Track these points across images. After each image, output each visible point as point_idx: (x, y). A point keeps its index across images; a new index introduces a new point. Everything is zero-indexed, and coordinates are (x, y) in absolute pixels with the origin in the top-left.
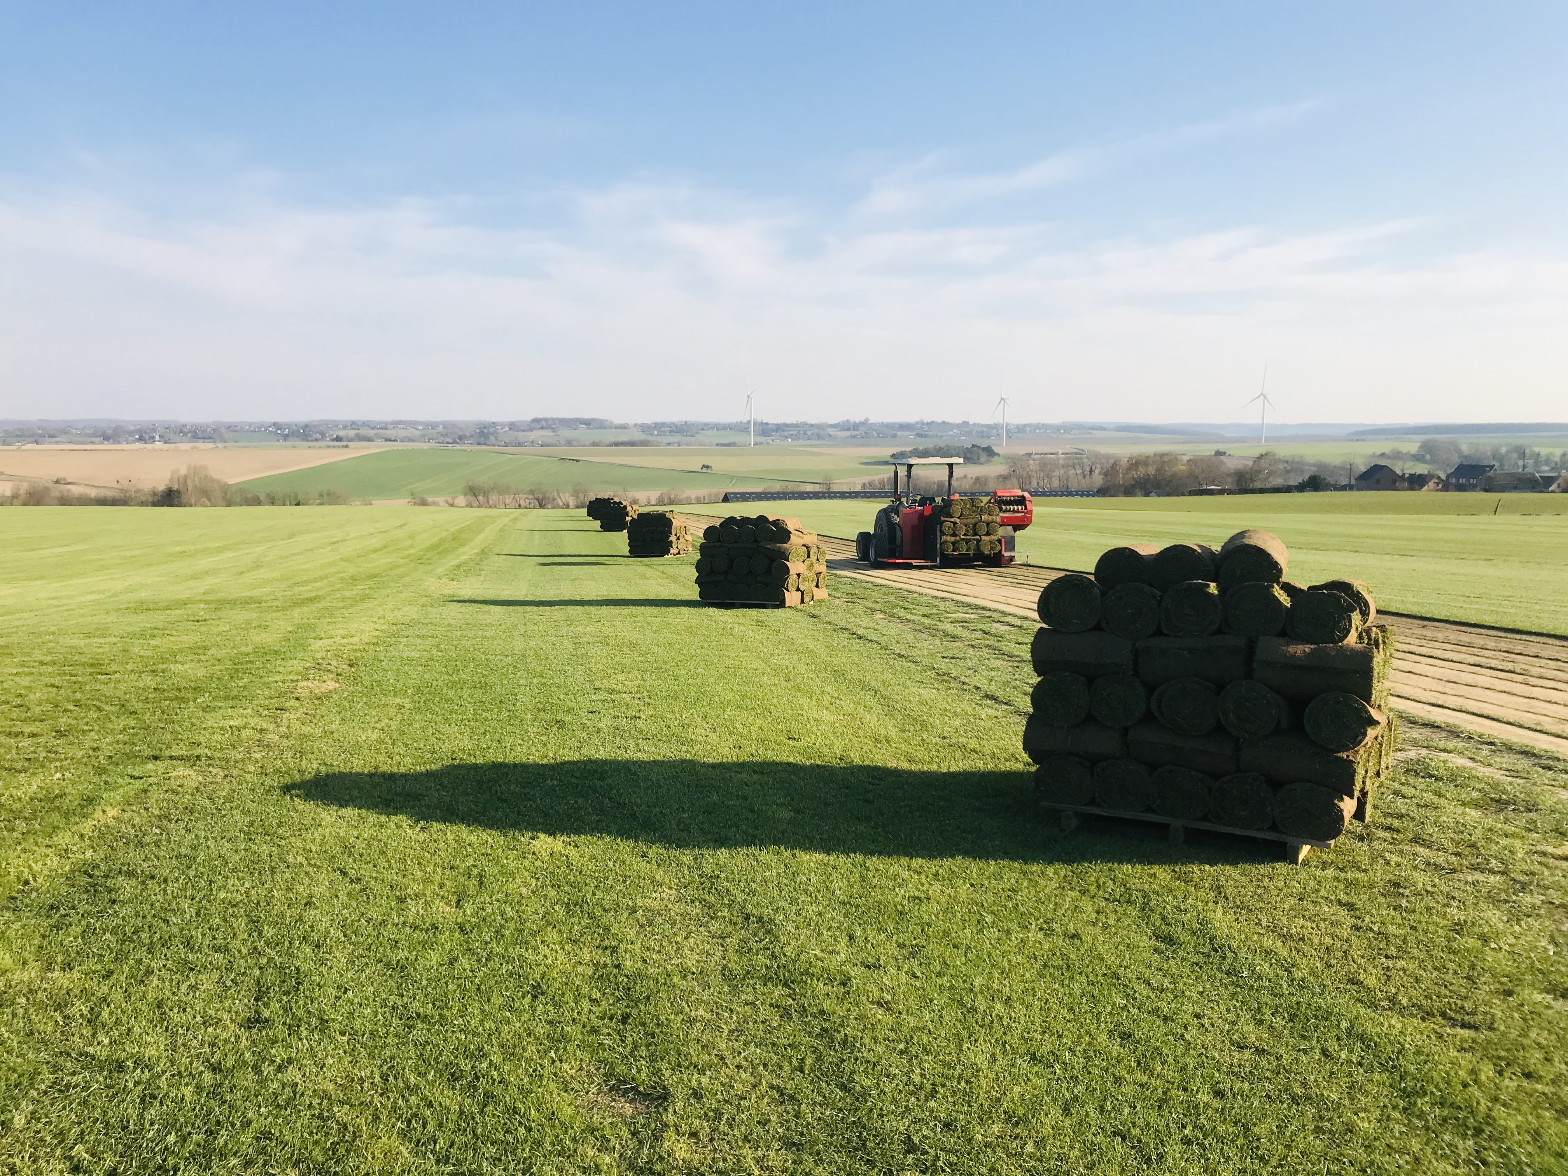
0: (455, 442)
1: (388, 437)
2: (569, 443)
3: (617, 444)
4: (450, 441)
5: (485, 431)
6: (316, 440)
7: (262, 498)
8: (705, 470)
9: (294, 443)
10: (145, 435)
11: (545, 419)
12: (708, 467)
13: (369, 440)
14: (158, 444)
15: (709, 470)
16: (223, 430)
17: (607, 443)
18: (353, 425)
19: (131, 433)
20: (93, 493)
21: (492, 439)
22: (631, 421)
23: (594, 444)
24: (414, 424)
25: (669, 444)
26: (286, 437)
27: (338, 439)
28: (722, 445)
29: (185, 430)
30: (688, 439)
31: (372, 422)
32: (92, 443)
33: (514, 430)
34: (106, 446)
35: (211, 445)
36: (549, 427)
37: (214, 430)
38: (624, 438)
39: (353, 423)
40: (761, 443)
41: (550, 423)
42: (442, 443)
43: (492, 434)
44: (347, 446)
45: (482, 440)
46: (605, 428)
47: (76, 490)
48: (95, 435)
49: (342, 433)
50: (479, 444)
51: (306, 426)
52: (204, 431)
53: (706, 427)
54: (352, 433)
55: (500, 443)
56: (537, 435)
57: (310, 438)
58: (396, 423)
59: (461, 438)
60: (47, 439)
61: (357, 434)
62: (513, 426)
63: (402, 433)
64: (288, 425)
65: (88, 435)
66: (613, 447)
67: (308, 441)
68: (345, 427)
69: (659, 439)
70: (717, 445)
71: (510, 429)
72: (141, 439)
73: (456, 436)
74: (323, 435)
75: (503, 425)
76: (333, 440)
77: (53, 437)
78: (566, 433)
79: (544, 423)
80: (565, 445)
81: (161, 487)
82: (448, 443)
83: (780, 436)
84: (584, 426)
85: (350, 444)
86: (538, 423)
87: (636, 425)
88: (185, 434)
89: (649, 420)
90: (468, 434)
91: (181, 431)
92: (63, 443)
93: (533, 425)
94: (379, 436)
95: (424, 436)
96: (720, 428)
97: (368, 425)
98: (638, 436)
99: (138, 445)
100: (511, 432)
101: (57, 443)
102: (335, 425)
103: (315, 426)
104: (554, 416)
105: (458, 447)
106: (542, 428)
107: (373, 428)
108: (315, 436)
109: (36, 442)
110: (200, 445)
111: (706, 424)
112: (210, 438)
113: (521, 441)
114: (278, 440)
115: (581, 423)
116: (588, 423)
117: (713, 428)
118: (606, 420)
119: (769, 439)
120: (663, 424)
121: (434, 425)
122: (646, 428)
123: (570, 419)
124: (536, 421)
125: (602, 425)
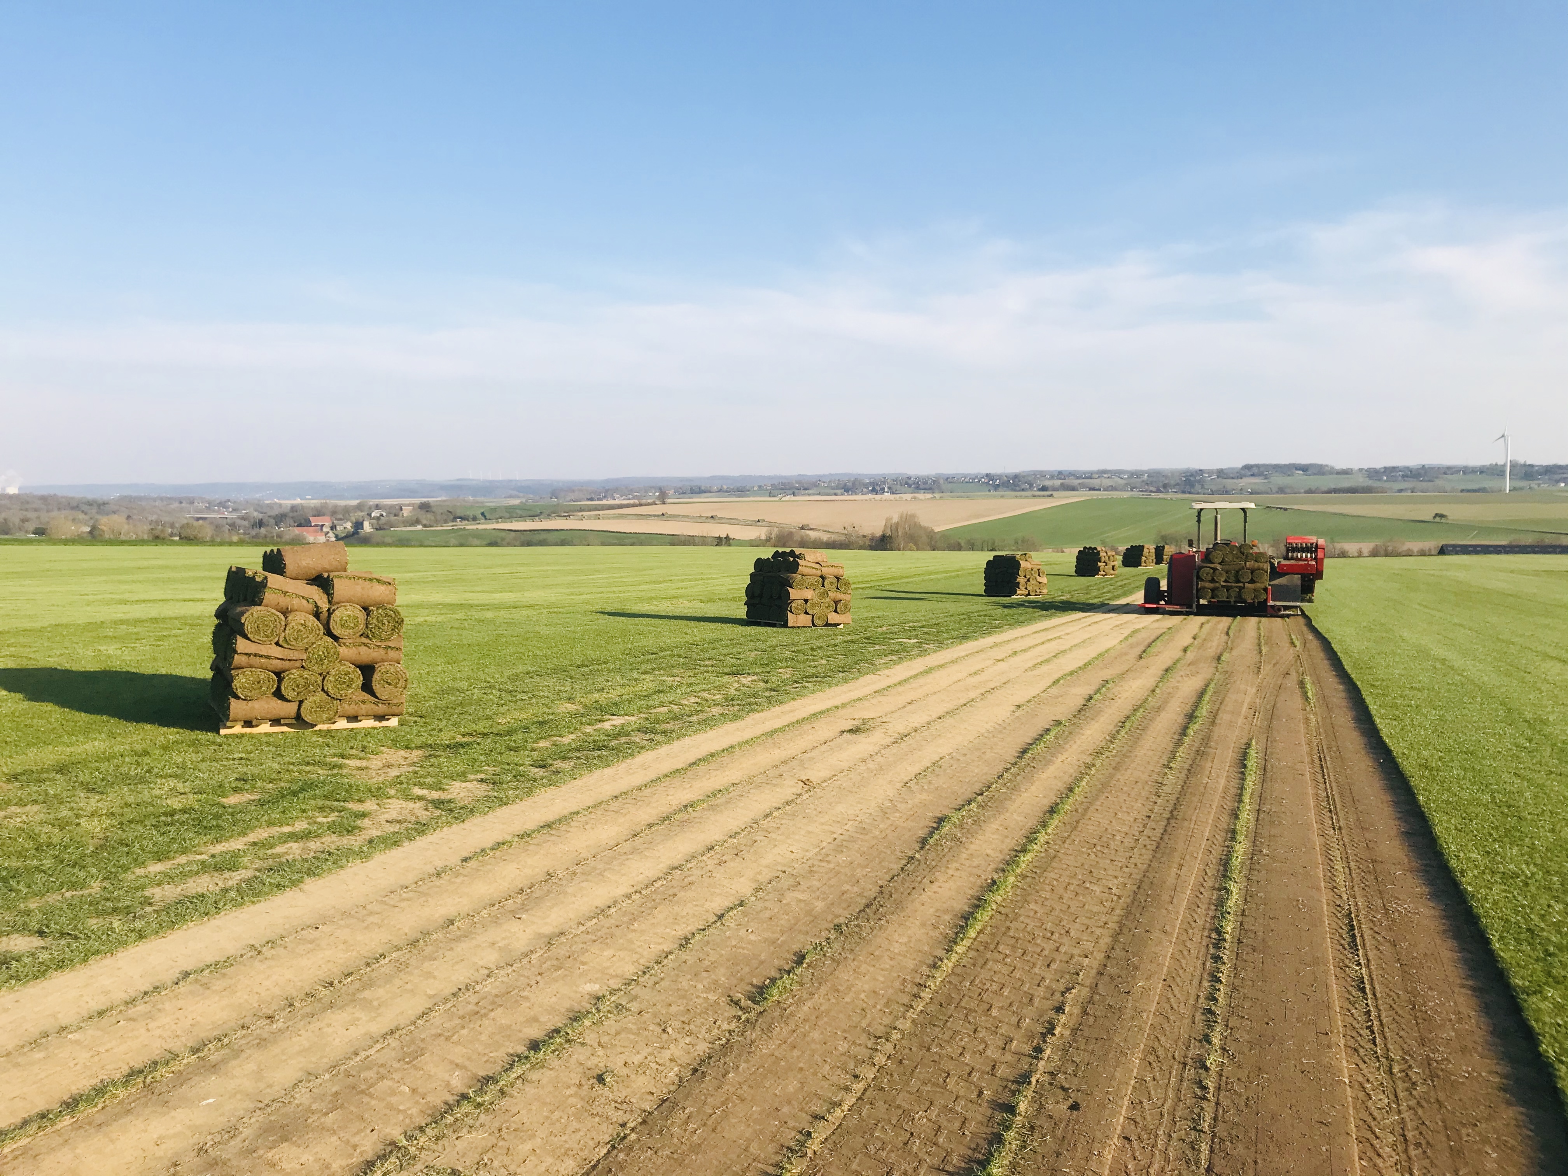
0: (1158, 491)
1: (1092, 486)
2: (1281, 490)
3: (1335, 491)
4: (1154, 489)
5: (1192, 479)
6: (1023, 490)
7: (963, 544)
8: (1438, 519)
9: (1002, 493)
10: (876, 486)
11: (1257, 466)
12: (1442, 516)
13: (1073, 489)
14: (887, 495)
15: (1443, 520)
16: (942, 481)
17: (1326, 489)
18: (1060, 474)
19: (866, 486)
20: (825, 537)
21: (1198, 487)
22: (1356, 466)
23: (1310, 491)
24: (1118, 473)
25: (1400, 491)
26: (996, 487)
27: (1044, 489)
28: (1468, 491)
29: (910, 482)
30: (1424, 484)
31: (1078, 471)
32: (836, 494)
33: (1223, 478)
34: (846, 497)
35: (929, 496)
36: (1260, 474)
37: (934, 481)
38: (1345, 483)
39: (1060, 473)
40: (1521, 489)
41: (1261, 469)
42: (1146, 491)
43: (1199, 481)
44: (1051, 496)
45: (1188, 488)
46: (1323, 474)
47: (813, 534)
48: (837, 488)
49: (1048, 483)
50: (1184, 492)
51: (1016, 477)
52: (925, 483)
53: (1448, 471)
54: (1058, 483)
55: (1206, 491)
56: (1246, 482)
57: (1018, 488)
58: (1101, 473)
59: (1165, 486)
60: (802, 492)
61: (1062, 484)
62: (1221, 473)
63: (1107, 482)
64: (1000, 477)
65: (833, 488)
66: (1333, 495)
67: (1015, 491)
68: (1052, 477)
69: (1387, 485)
70: (1462, 491)
71: (1218, 477)
72: (874, 491)
73: (1161, 484)
74: (1031, 485)
75: (1210, 472)
76: (1039, 490)
77: (806, 489)
78: (1279, 480)
79: (1255, 470)
80: (1277, 493)
81: (879, 533)
82: (1151, 491)
83: (1549, 479)
84: (1301, 472)
85: (1054, 493)
86: (1250, 470)
87: (1361, 470)
88: (910, 486)
89: (1379, 465)
90: (1172, 482)
91: (906, 483)
92: (814, 494)
93: (1243, 472)
94: (1082, 486)
95: (1127, 484)
96: (1466, 471)
97: (1074, 475)
98: (1361, 481)
99: (870, 496)
100: (1220, 480)
101: (809, 495)
102: (1042, 474)
103: (1024, 477)
104: (1267, 463)
105: (1161, 495)
106: (1253, 475)
107: (1078, 478)
108: (1023, 487)
109: (794, 494)
110: (921, 496)
111: (1449, 468)
112: (930, 489)
113: (1229, 488)
114: (989, 491)
115: (1297, 469)
116: (1305, 468)
117: (1458, 472)
118: (1327, 466)
119: (1534, 484)
120: (1394, 469)
121: (1137, 474)
122: (1373, 473)
123: (1285, 465)
124: (1247, 467)
125: (1320, 470)
